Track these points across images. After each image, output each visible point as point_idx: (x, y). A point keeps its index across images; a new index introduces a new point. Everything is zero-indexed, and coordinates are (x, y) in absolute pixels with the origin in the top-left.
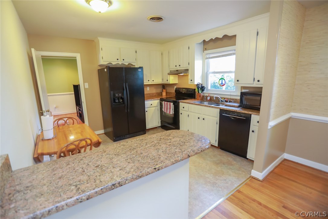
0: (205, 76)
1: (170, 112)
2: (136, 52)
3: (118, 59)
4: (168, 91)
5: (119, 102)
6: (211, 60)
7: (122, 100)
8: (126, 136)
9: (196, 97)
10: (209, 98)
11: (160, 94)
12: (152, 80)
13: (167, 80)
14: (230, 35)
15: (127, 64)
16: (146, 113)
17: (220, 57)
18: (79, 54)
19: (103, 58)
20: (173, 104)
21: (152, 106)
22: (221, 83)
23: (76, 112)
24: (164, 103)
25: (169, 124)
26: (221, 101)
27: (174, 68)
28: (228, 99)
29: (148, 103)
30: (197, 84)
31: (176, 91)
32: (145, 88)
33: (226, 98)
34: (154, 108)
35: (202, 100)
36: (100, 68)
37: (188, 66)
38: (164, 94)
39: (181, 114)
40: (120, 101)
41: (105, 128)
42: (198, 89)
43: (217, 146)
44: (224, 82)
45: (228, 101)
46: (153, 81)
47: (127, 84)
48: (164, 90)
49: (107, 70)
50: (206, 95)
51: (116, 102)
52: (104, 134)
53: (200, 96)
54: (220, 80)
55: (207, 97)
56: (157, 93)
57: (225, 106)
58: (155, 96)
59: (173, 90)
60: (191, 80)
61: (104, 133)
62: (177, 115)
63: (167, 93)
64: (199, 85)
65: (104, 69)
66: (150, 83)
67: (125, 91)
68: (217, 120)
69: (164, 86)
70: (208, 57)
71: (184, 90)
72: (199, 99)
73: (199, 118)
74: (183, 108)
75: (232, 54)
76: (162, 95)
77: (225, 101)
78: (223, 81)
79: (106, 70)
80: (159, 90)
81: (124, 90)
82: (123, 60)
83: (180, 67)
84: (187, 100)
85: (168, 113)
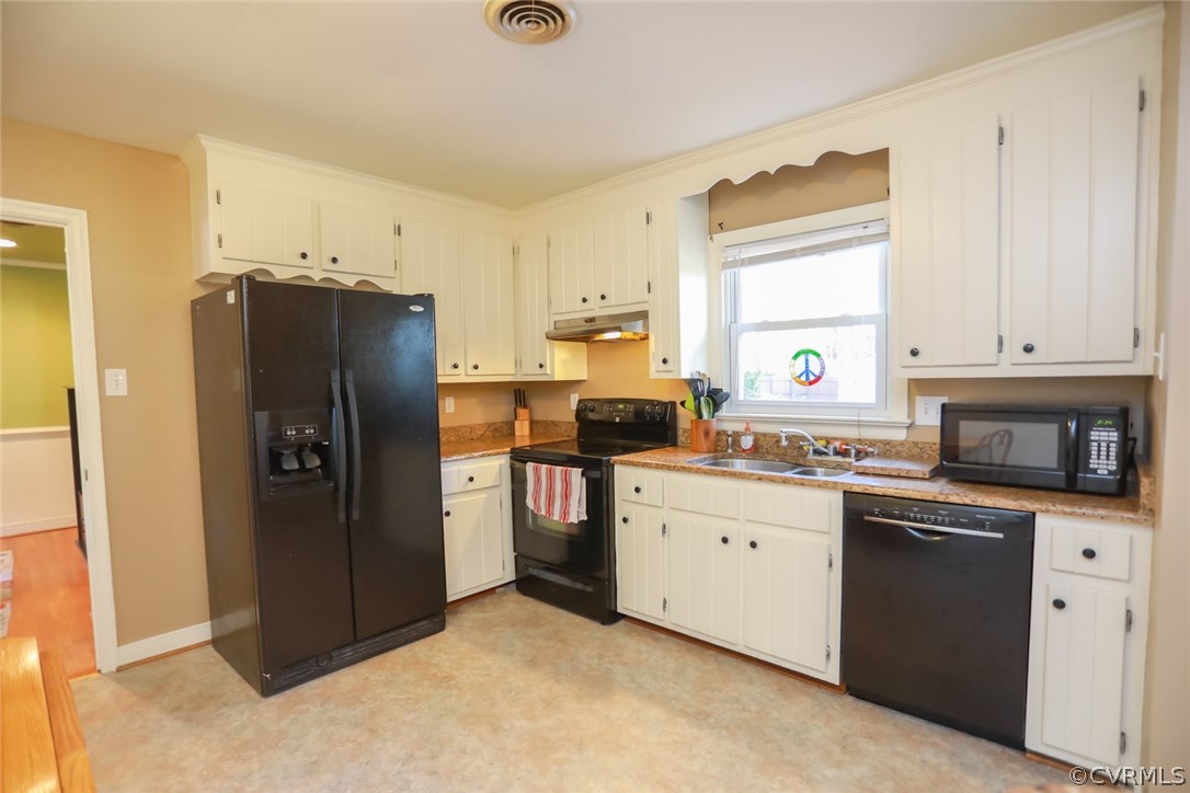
0: (725, 341)
1: (565, 513)
2: (398, 231)
3: (304, 256)
4: (538, 416)
5: (302, 468)
6: (746, 273)
7: (321, 459)
8: (334, 654)
9: (681, 439)
10: (747, 442)
11: (505, 432)
12: (471, 365)
13: (541, 366)
14: (854, 149)
15: (350, 282)
16: (445, 519)
17: (794, 257)
18: (84, 213)
19: (220, 241)
20: (583, 474)
21: (471, 486)
22: (803, 369)
23: (76, 524)
24: (537, 471)
25: (550, 568)
26: (816, 452)
27: (574, 312)
28: (845, 441)
29: (454, 471)
30: (688, 377)
31: (580, 414)
32: (440, 402)
33: (836, 439)
34: (484, 496)
35: (716, 451)
36: (201, 292)
37: (646, 296)
38: (522, 429)
39: (625, 520)
40: (308, 466)
41: (216, 611)
42: (697, 398)
43: (838, 683)
44: (815, 367)
45: (853, 451)
46: (476, 367)
47: (350, 375)
48: (523, 413)
49: (239, 296)
50: (729, 427)
51: (287, 472)
52: (211, 648)
53: (707, 434)
54: (796, 357)
55: (737, 436)
56: (489, 425)
57: (858, 473)
58: (481, 438)
59: (565, 411)
60: (665, 361)
61: (209, 637)
62: (605, 525)
63: (532, 423)
64: (701, 381)
65: (224, 290)
66: (461, 377)
67: (338, 412)
68: (830, 546)
69: (520, 393)
70: (729, 260)
71: (621, 406)
72: (704, 444)
73: (725, 540)
74: (637, 490)
75: (850, 240)
76: (514, 434)
77: (837, 453)
78: (810, 363)
79: (231, 298)
80: (499, 411)
81: (331, 404)
82: (334, 260)
83: (604, 303)
84: (648, 453)
85: (556, 517)
